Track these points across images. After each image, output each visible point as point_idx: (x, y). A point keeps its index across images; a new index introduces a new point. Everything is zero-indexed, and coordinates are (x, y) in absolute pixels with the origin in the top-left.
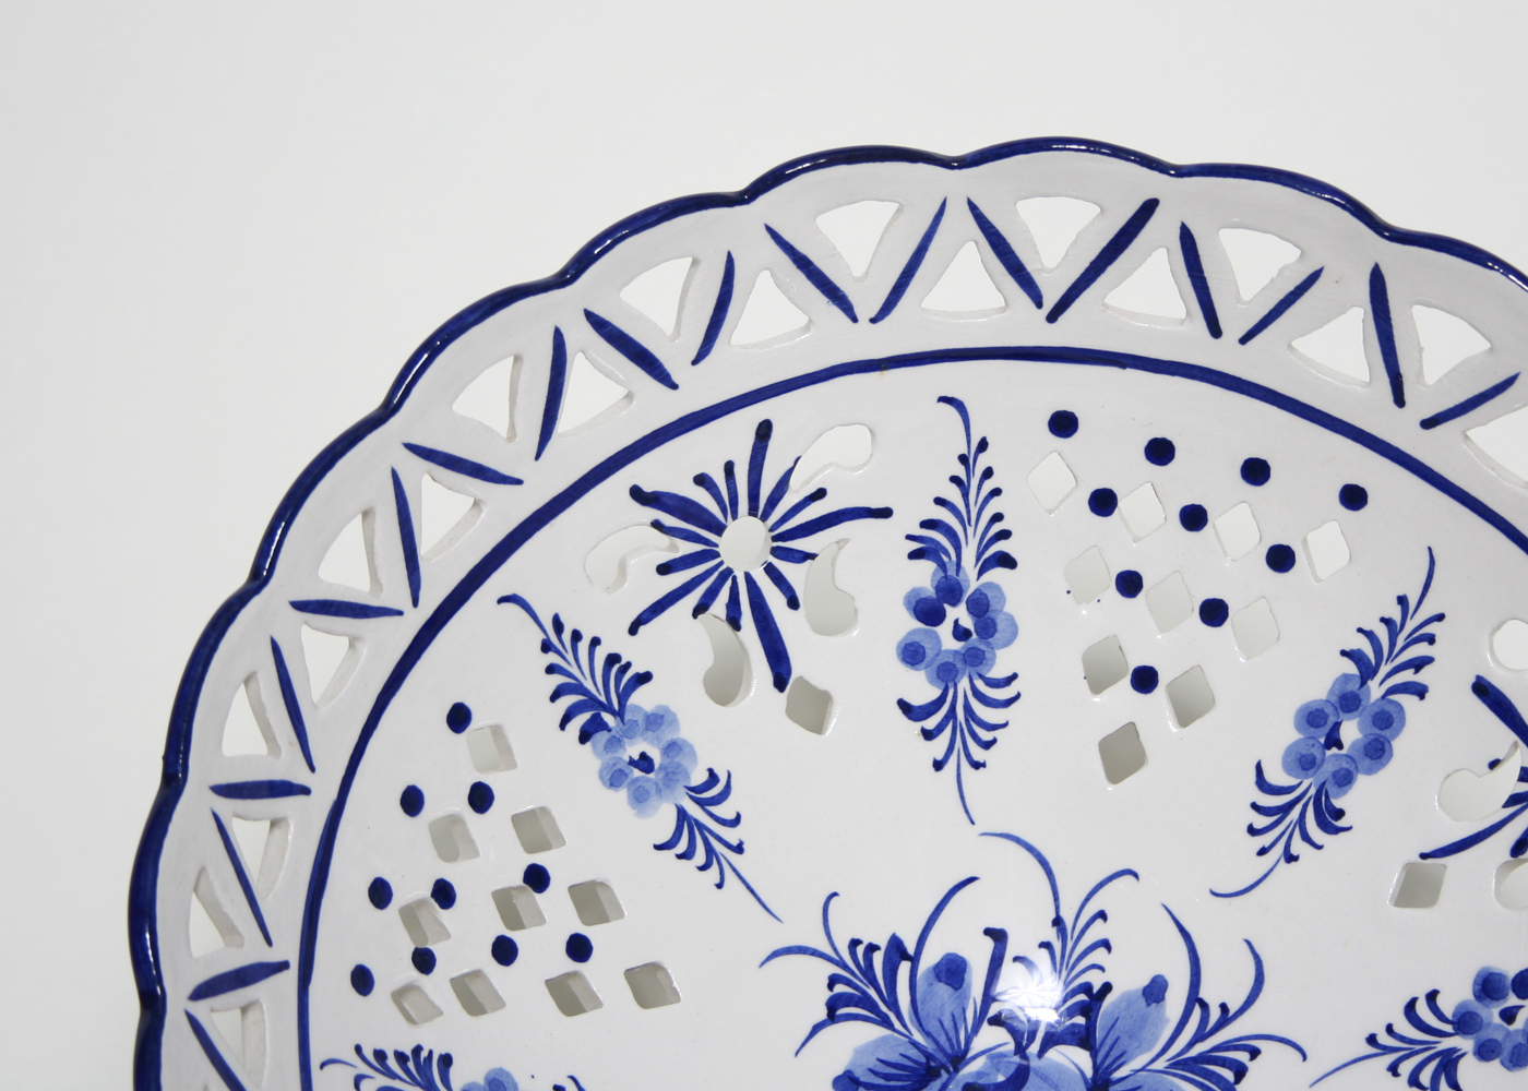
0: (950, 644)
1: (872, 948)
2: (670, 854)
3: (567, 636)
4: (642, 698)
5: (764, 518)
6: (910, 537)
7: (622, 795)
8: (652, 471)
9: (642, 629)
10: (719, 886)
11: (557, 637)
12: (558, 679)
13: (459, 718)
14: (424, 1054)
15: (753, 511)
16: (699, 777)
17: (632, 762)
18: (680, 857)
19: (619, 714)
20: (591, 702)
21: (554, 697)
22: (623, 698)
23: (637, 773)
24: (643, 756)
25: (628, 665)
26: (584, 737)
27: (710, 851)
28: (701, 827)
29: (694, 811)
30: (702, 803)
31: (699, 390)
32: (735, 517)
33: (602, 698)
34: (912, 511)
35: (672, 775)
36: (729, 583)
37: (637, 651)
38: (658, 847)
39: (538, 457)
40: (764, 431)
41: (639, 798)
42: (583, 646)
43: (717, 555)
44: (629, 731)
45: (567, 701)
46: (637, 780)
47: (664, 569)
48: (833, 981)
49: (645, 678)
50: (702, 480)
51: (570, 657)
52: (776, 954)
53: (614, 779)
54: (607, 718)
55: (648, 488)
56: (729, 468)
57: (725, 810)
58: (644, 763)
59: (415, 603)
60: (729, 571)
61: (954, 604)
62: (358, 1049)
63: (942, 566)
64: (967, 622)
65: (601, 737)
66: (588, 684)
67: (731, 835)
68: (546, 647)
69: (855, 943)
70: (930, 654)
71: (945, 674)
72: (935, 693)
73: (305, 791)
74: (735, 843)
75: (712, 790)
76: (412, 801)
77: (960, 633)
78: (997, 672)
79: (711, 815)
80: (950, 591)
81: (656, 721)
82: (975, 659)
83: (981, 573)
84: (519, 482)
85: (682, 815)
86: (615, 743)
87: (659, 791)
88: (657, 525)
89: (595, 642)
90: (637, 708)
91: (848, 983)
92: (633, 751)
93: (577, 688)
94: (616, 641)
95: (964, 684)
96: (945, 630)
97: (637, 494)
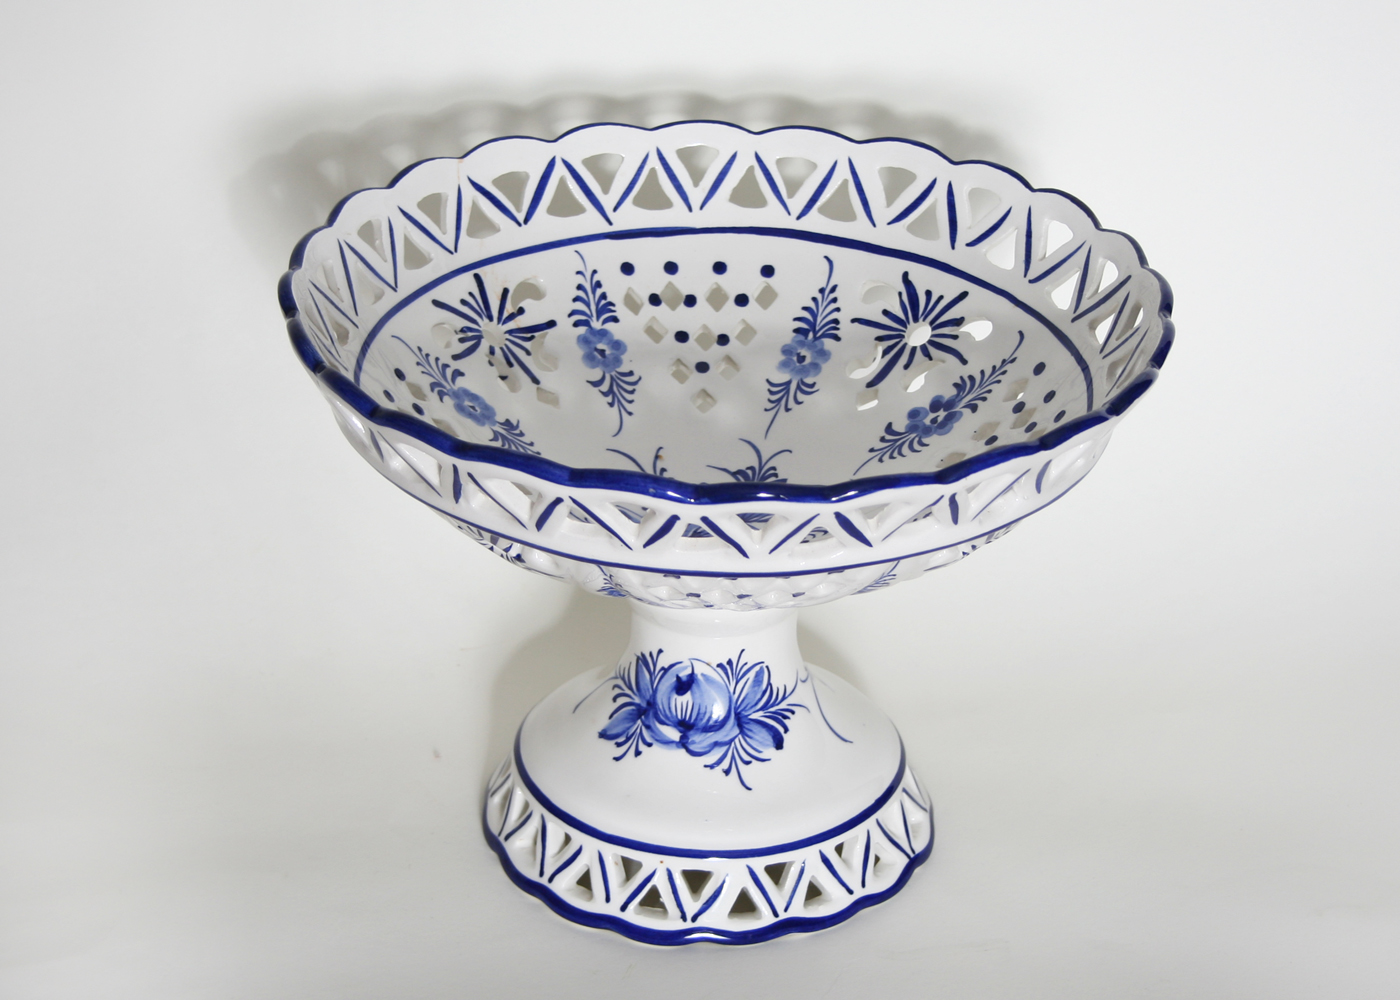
0: (927, 421)
1: (776, 475)
2: (768, 386)
3: (832, 296)
4: (828, 343)
5: (933, 329)
6: (961, 378)
7: (782, 358)
8: (918, 273)
9: (856, 324)
10: (766, 410)
11: (828, 292)
12: (812, 305)
13: (768, 271)
14: (612, 308)
15: (931, 323)
16: (809, 380)
17: (798, 355)
18: (769, 390)
19: (816, 338)
20: (813, 325)
21: (805, 308)
22: (824, 336)
23: (795, 358)
24: (804, 358)
25: (838, 329)
26: (797, 331)
27: (779, 400)
28: (788, 392)
29: (793, 386)
30: (798, 388)
31: (958, 258)
32: (924, 320)
33: (817, 328)
34: (973, 369)
35: (805, 371)
36: (897, 340)
37: (846, 329)
38: (768, 381)
39: (889, 224)
40: (964, 295)
41: (784, 365)
42: (833, 306)
43: (906, 327)
44: (811, 347)
45: (806, 315)
46: (792, 360)
47: (886, 313)
48: (752, 468)
49: (837, 338)
50: (929, 294)
51: (825, 304)
52: (749, 443)
53: (787, 351)
54: (811, 335)
55: (911, 278)
56: (941, 297)
57: (801, 397)
58: (801, 359)
59: (799, 218)
60: (903, 337)
61: (945, 410)
62: (595, 272)
63: (958, 395)
64: (940, 419)
65: (801, 337)
66: (819, 319)
67: (791, 403)
68: (822, 291)
69: (774, 468)
70: (919, 419)
71: (911, 429)
72: (902, 430)
73: (690, 209)
74: (789, 407)
75: (807, 388)
76: (720, 268)
77: (934, 421)
78: (925, 441)
79: (795, 393)
80: (949, 405)
81: (824, 354)
82: (927, 431)
83: (964, 407)
84: (874, 225)
85: (788, 383)
86: (802, 344)
87: (792, 370)
88: (900, 294)
89: (838, 310)
90: (823, 344)
91: (754, 474)
92: (803, 352)
93: (815, 316)
94: (844, 317)
95: (913, 436)
96: (932, 416)
97: (905, 275)
